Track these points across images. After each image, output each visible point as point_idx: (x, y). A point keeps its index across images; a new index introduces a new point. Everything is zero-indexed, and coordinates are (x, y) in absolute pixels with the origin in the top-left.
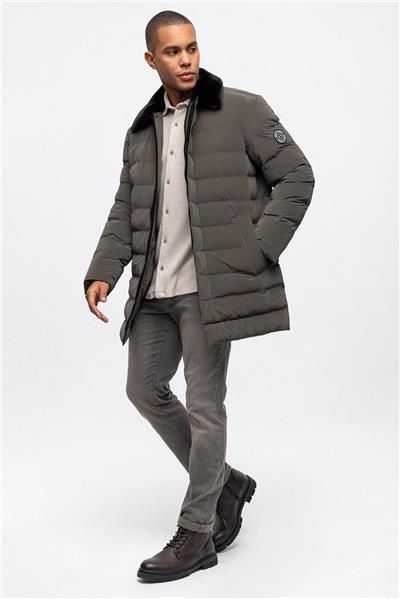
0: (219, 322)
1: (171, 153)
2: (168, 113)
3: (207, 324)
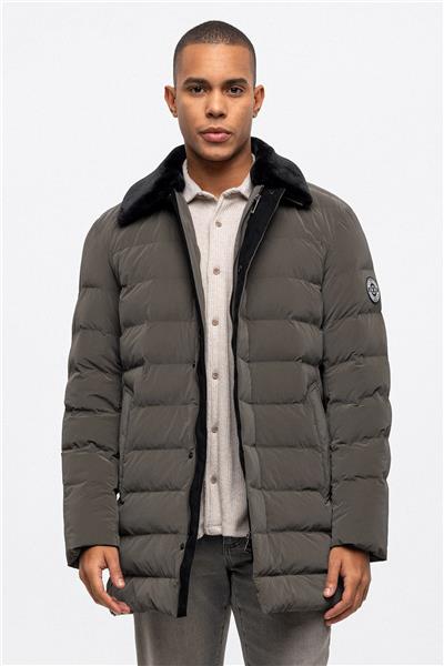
0: (278, 574)
1: (216, 271)
2: (197, 199)
3: (262, 574)
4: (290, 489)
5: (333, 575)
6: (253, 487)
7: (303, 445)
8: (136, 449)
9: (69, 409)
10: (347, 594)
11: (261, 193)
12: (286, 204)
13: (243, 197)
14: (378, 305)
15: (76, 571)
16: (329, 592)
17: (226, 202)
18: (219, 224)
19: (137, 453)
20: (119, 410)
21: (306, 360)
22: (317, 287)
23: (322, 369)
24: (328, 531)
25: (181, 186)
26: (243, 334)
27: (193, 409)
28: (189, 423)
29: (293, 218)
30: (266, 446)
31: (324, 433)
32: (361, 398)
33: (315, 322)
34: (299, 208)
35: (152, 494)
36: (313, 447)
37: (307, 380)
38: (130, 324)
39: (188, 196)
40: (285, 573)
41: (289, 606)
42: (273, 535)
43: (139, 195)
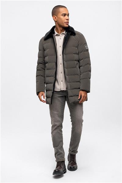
1: (60, 47)
2: (57, 35)
3: (70, 97)
4: (74, 82)
5: (80, 95)
6: (68, 82)
7: (75, 75)
8: (47, 77)
9: (37, 70)
10: (82, 98)
11: (67, 33)
12: (71, 35)
13: (64, 34)
14: (88, 50)
15: (38, 96)
16: (79, 98)
17: (61, 35)
18: (60, 39)
19: (47, 78)
20: (45, 70)
21: (76, 60)
22: (77, 48)
23: (79, 62)
24: (79, 88)
25: (54, 33)
26: (65, 57)
27: (55, 70)
28: (54, 72)
29: (72, 37)
30: (69, 75)
31: (79, 72)
32: (85, 65)
33: (77, 54)
34: (74, 35)
35: (49, 84)
36: (78, 75)
37: (76, 64)
38: (46, 56)
39: (55, 35)
40: (74, 96)
41: (75, 102)
42: (72, 90)
43: (47, 35)
